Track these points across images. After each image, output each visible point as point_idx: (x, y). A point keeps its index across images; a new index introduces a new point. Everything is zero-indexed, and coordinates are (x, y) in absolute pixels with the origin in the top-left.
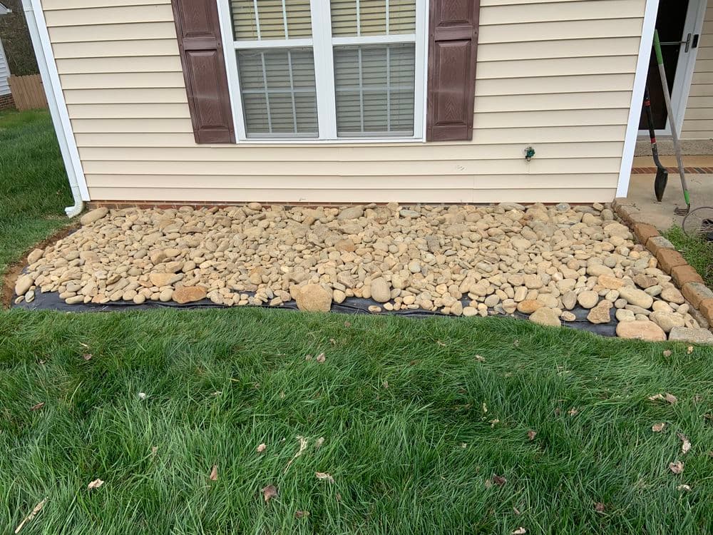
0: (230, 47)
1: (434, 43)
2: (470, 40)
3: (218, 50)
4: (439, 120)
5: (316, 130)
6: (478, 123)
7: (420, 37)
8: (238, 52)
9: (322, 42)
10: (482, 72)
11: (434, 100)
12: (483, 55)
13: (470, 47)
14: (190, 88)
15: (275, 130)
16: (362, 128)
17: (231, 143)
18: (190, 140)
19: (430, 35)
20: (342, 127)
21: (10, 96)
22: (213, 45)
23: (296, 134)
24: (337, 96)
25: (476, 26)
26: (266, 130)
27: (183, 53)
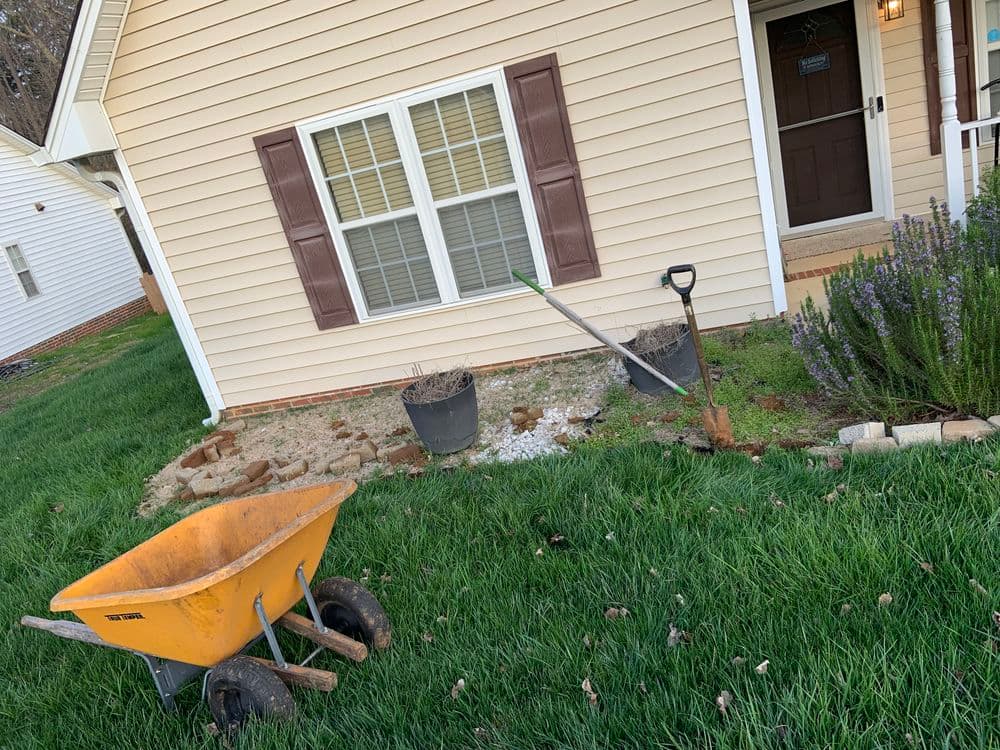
0: (336, 230)
1: (537, 188)
2: (573, 177)
3: (326, 235)
4: (561, 262)
5: (436, 295)
6: (603, 258)
7: (522, 185)
8: (346, 233)
9: (425, 208)
10: (593, 207)
11: (552, 244)
12: (589, 190)
13: (575, 185)
14: (305, 277)
15: (397, 302)
16: (484, 284)
17: (354, 323)
18: (313, 329)
19: (531, 181)
20: (465, 287)
21: (145, 298)
22: (320, 231)
23: (418, 303)
24: (452, 256)
25: (574, 162)
26: (388, 304)
27: (293, 244)
